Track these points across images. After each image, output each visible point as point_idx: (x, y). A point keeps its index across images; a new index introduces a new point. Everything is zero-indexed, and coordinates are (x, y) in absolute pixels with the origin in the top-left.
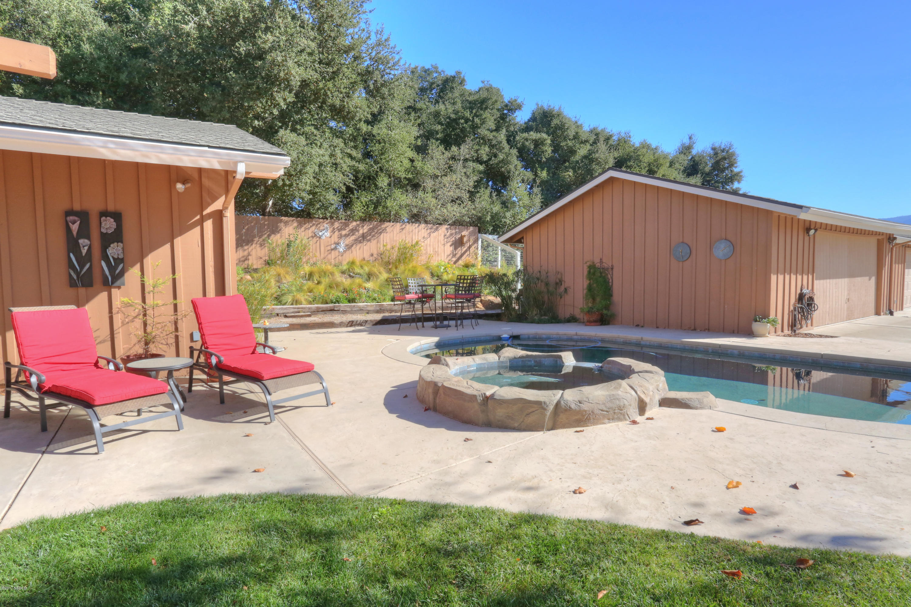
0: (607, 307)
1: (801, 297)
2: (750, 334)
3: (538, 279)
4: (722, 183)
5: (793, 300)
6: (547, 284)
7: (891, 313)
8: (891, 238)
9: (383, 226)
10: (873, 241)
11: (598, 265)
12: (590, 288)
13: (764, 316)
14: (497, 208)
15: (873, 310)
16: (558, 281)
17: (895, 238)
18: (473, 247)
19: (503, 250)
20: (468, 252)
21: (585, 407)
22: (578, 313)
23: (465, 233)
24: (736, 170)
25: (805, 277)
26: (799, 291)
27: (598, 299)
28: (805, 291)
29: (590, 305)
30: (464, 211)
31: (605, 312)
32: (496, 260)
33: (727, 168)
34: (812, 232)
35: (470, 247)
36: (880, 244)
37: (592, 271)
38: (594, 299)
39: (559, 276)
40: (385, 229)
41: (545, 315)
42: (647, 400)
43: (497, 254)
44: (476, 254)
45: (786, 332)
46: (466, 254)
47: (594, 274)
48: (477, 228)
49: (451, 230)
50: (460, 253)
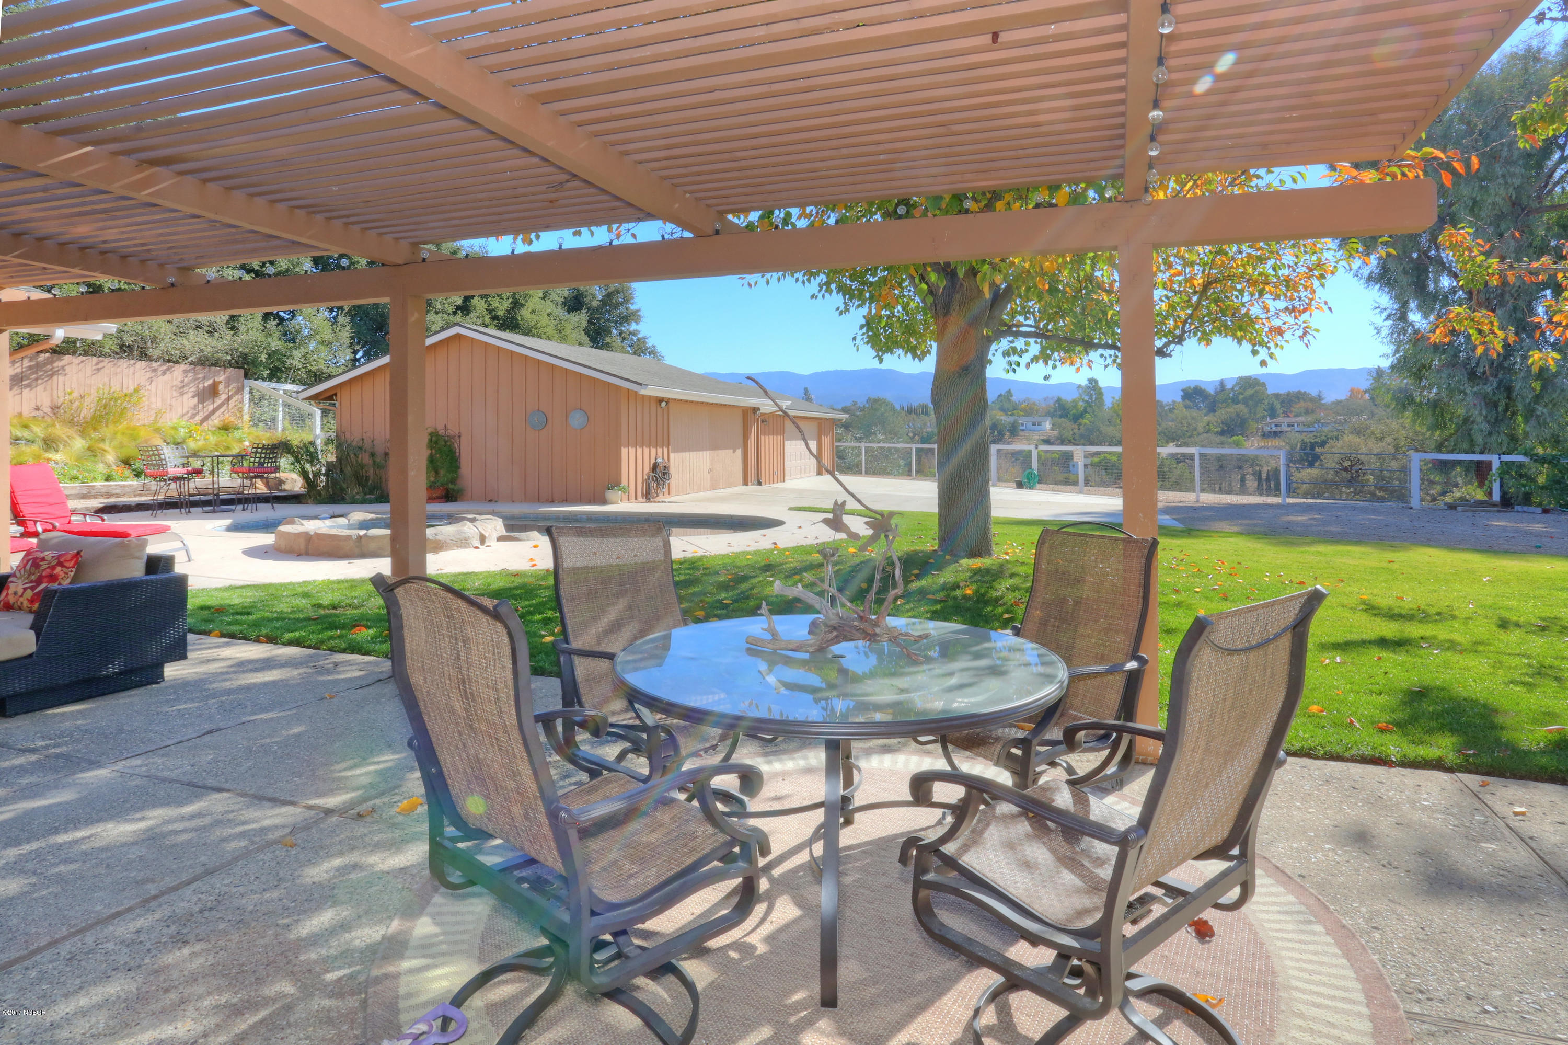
0: (453, 481)
1: (655, 467)
2: (604, 502)
3: (360, 448)
4: (616, 322)
5: (647, 470)
6: (373, 455)
7: (762, 485)
8: (754, 410)
9: (58, 364)
10: (738, 411)
11: (442, 432)
12: (431, 460)
13: (614, 483)
14: (276, 343)
15: (740, 481)
16: (385, 452)
17: (759, 410)
18: (235, 399)
19: (284, 405)
20: (225, 407)
21: (439, 538)
23: (222, 378)
24: (633, 308)
25: (660, 450)
26: (653, 461)
27: (442, 472)
28: (660, 460)
29: (432, 479)
30: (220, 345)
31: (451, 486)
32: (274, 420)
33: (622, 304)
34: (663, 406)
35: (228, 399)
36: (745, 414)
37: (434, 439)
38: (437, 472)
40: (63, 368)
41: (371, 493)
42: (486, 535)
43: (276, 411)
44: (241, 410)
45: (640, 499)
46: (221, 410)
47: (436, 443)
48: (242, 371)
49: (196, 373)
50: (211, 408)
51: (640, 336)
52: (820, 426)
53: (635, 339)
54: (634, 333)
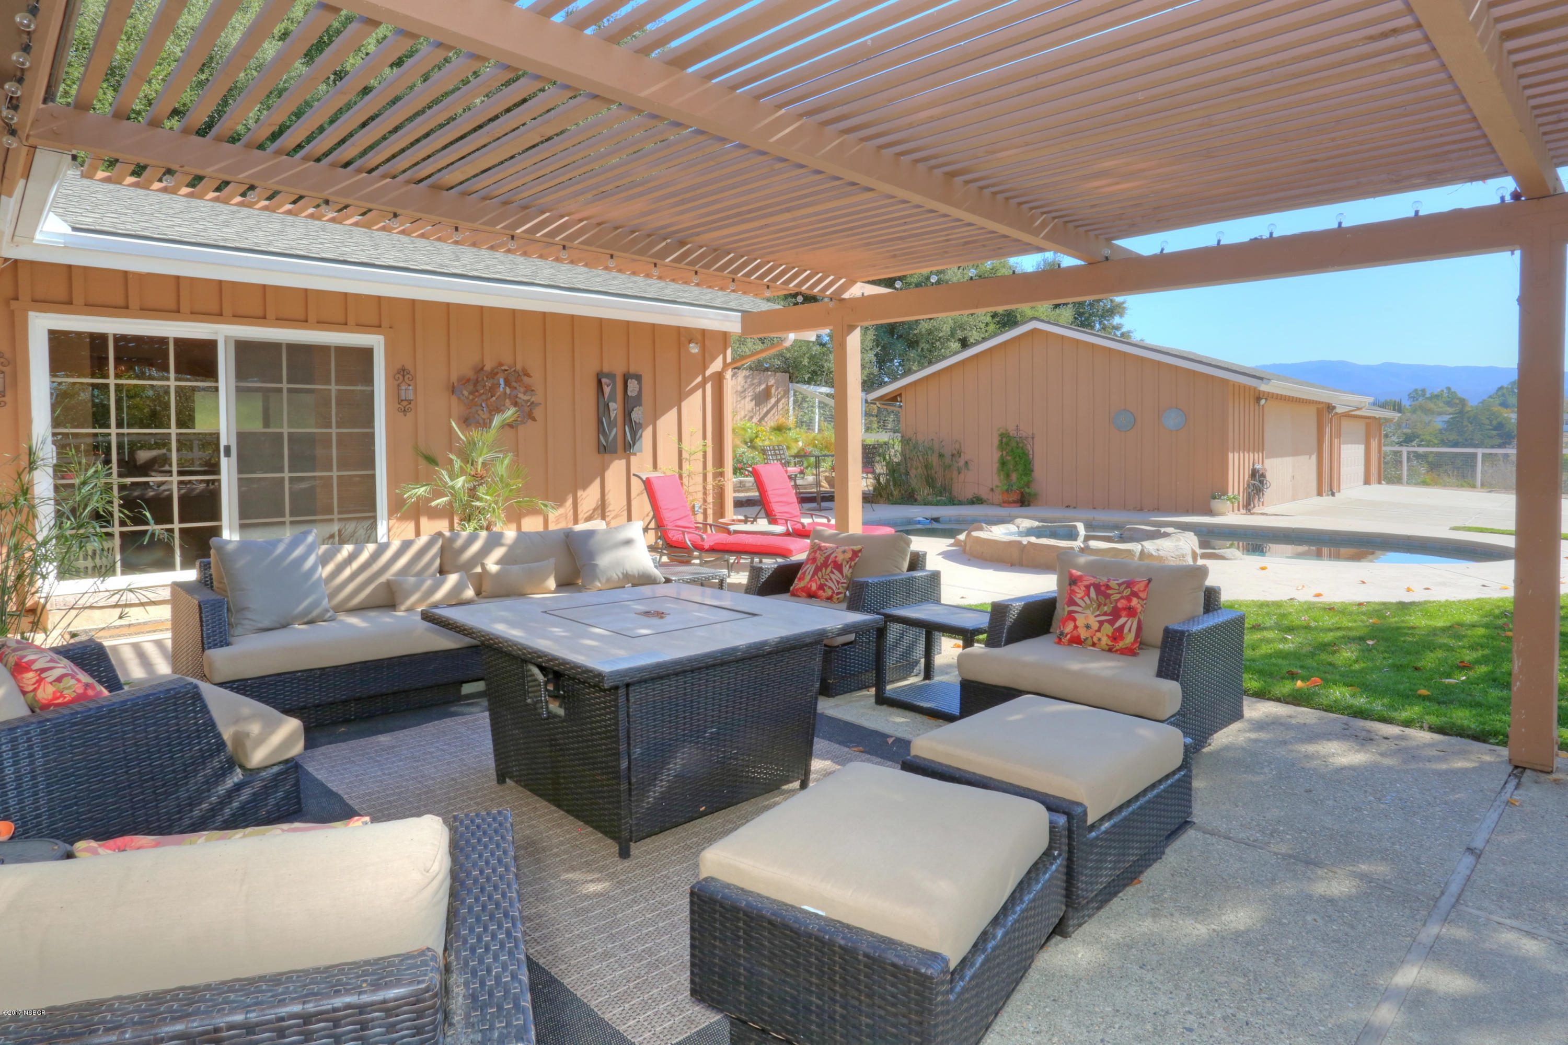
0: (1028, 485)
1: (1254, 474)
2: (1210, 512)
5: (1247, 476)
6: (941, 455)
7: (1333, 494)
8: (1330, 408)
10: (1313, 410)
11: (1013, 433)
12: (1003, 463)
13: (1222, 493)
15: (1315, 491)
16: (955, 452)
17: (1334, 408)
18: (783, 401)
19: (820, 407)
20: (776, 408)
22: (984, 493)
23: (772, 382)
25: (1256, 455)
26: (1252, 468)
27: (1014, 476)
28: (1257, 466)
29: (1004, 482)
31: (1027, 490)
34: (1263, 402)
35: (777, 402)
36: (1320, 414)
37: (1004, 440)
38: (1009, 475)
39: (957, 446)
44: (788, 413)
45: (1242, 510)
46: (774, 411)
47: (1007, 444)
48: (788, 375)
49: (753, 378)
50: (765, 410)
51: (1124, 330)
52: (1368, 426)
53: (1118, 333)
54: (1117, 328)
